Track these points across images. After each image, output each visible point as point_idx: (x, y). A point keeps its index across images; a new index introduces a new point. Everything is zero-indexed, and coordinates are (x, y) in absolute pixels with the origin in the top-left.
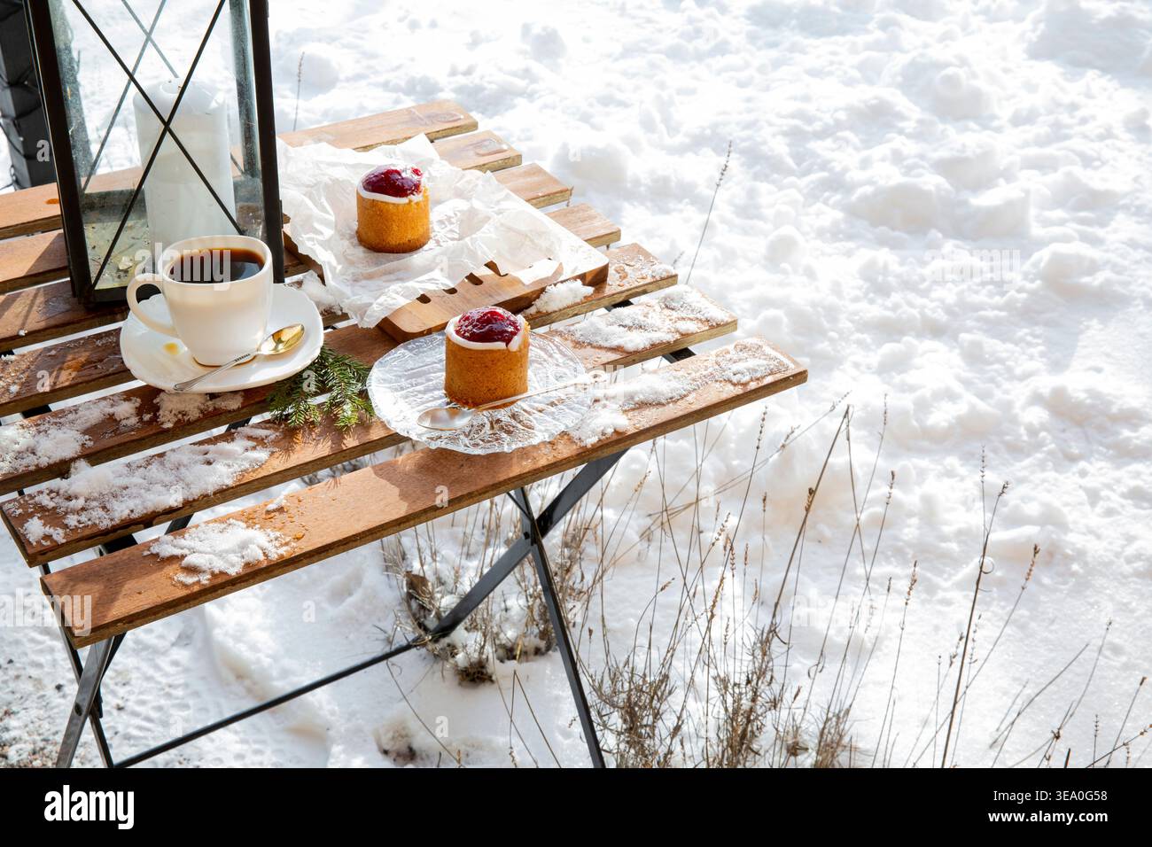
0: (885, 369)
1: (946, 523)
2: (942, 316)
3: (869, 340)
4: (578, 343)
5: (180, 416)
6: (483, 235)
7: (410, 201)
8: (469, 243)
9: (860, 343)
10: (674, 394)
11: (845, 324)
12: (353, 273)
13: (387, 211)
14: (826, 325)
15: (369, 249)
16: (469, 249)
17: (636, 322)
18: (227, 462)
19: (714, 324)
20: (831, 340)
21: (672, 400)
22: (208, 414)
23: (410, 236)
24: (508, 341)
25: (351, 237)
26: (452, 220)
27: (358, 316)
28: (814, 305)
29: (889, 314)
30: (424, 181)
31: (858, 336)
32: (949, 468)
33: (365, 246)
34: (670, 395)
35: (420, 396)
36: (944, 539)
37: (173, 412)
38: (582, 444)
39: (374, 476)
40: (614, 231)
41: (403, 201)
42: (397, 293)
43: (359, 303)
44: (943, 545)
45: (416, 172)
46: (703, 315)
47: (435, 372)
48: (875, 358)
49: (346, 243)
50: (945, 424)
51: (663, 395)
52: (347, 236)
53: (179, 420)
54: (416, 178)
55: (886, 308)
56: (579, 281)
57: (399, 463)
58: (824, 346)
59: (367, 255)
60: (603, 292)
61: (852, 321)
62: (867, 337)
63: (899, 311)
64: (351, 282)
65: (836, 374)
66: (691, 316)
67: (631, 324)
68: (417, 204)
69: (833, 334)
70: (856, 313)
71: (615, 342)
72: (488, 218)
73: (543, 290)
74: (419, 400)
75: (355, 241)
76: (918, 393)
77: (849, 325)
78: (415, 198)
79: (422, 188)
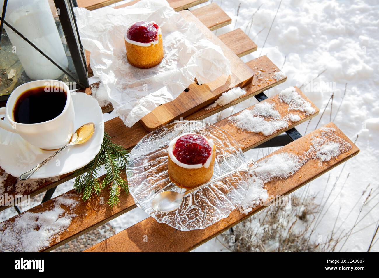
0: (332, 50)
1: (353, 114)
2: (353, 29)
3: (326, 38)
4: (239, 129)
5: (27, 188)
6: (190, 66)
7: (152, 45)
8: (182, 71)
9: (323, 39)
10: (292, 171)
11: (318, 31)
12: (122, 84)
13: (140, 50)
14: (312, 32)
15: (132, 65)
16: (182, 75)
17: (269, 114)
18: (47, 228)
19: (309, 115)
20: (313, 38)
21: (290, 176)
22: (42, 185)
23: (152, 60)
24: (204, 162)
25: (124, 57)
26: (175, 46)
27: (124, 116)
28: (308, 24)
29: (334, 27)
30: (159, 31)
31: (323, 36)
32: (353, 91)
33: (130, 63)
34: (289, 172)
35: (155, 175)
36: (351, 120)
37: (24, 185)
38: (243, 212)
39: (127, 238)
40: (254, 47)
41: (148, 45)
42: (143, 106)
43: (124, 109)
44: (351, 123)
45: (155, 26)
46: (303, 108)
47: (163, 156)
48: (328, 45)
49: (121, 62)
50: (353, 74)
51: (285, 172)
52: (122, 58)
53: (26, 190)
54: (155, 30)
55: (333, 25)
56: (239, 87)
57: (142, 227)
58: (310, 41)
59: (131, 70)
60: (250, 91)
61: (320, 30)
62: (325, 37)
63: (338, 27)
64: (122, 90)
65: (314, 52)
66: (296, 109)
67: (266, 115)
68: (156, 45)
69: (314, 36)
70: (322, 27)
71: (258, 130)
72: (193, 52)
73: (220, 95)
74: (154, 179)
75: (126, 60)
76: (344, 61)
77: (320, 32)
78: (154, 43)
79: (158, 37)
